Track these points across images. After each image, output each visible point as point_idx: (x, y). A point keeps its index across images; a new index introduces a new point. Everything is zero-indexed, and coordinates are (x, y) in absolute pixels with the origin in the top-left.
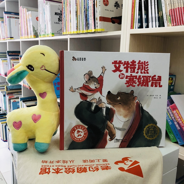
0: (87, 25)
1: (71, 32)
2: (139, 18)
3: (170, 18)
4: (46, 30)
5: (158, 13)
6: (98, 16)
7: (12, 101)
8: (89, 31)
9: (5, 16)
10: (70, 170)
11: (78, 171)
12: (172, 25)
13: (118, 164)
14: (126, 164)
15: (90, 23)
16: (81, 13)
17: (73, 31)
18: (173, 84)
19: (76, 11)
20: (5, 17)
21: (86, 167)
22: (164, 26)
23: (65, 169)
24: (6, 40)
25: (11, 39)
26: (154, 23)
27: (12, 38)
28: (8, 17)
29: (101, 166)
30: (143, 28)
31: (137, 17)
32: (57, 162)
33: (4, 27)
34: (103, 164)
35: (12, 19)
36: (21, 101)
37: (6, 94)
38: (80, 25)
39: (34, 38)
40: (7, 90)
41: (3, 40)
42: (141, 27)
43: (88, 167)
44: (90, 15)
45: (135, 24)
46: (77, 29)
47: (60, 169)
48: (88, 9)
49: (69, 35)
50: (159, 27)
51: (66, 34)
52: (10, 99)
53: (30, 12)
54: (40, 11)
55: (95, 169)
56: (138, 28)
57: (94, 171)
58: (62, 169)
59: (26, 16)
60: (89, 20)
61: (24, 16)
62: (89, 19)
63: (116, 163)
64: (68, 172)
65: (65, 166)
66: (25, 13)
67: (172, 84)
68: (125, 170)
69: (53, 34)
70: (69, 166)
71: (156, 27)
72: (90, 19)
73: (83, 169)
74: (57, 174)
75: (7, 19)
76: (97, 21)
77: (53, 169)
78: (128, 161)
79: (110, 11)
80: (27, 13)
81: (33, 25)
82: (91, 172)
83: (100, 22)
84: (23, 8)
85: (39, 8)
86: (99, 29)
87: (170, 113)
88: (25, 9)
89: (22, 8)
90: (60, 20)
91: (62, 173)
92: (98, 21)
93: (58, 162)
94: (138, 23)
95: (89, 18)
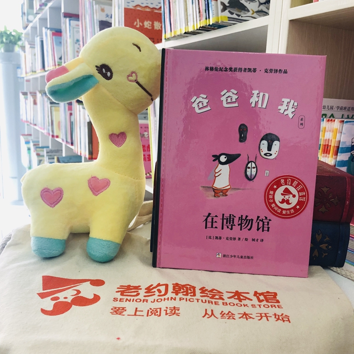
11: (192, 289)
21: (174, 295)
23: (222, 297)
29: (135, 298)
34: (130, 301)
43: (170, 294)
47: (235, 299)
57: (159, 285)
58: (229, 298)
64: (214, 291)
65: (225, 304)
70: (214, 303)
73: (182, 291)
91: (227, 292)
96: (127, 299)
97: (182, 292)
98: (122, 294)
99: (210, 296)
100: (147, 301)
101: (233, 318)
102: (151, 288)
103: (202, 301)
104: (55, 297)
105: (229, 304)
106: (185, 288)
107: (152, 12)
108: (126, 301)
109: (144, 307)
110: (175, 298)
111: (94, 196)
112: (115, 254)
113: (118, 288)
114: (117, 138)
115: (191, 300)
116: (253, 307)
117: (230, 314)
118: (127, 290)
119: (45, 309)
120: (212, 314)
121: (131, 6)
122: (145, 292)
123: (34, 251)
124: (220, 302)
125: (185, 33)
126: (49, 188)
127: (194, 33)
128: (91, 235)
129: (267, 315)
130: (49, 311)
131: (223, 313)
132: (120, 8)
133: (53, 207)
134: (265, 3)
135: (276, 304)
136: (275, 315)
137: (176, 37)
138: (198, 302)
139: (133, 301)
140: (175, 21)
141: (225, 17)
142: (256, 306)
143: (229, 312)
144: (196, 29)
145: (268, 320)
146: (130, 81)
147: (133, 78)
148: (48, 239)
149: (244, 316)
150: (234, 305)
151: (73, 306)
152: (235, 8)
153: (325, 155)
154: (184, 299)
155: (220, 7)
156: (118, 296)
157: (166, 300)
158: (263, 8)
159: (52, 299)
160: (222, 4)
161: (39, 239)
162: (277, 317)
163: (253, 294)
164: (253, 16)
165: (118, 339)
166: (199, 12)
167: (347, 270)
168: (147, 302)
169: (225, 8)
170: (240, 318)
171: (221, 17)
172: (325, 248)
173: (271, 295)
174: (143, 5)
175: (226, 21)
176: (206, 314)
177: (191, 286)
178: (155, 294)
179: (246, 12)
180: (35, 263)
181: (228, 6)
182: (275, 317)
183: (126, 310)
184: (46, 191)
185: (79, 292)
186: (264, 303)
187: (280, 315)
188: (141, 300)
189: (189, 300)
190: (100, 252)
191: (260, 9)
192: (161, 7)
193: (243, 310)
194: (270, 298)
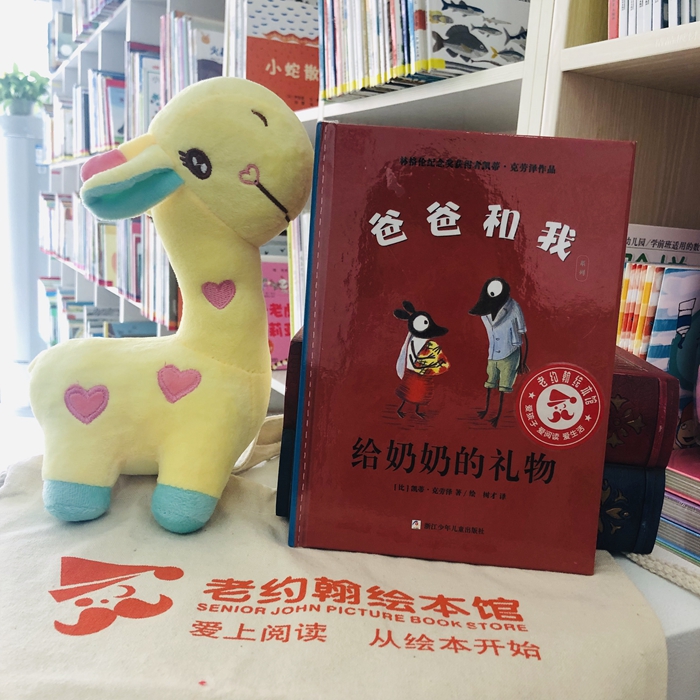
10: (388, 600)
21: (316, 601)
43: (310, 599)
47: (436, 611)
55: (279, 590)
58: (424, 609)
65: (415, 620)
70: (393, 617)
73: (333, 592)
74: (441, 596)
82: (302, 578)
91: (422, 597)
96: (224, 607)
97: (333, 596)
98: (215, 597)
99: (388, 604)
100: (263, 611)
101: (430, 649)
102: (273, 585)
103: (371, 612)
104: (84, 600)
105: (424, 620)
106: (339, 588)
107: (302, 45)
108: (222, 611)
109: (257, 623)
110: (319, 606)
111: (169, 404)
112: (207, 518)
113: (208, 585)
114: (218, 291)
115: (350, 611)
116: (470, 628)
117: (424, 639)
118: (226, 590)
119: (63, 622)
120: (390, 638)
121: (260, 34)
122: (262, 594)
123: (49, 508)
124: (407, 615)
125: (363, 89)
126: (82, 384)
127: (379, 90)
128: (161, 480)
129: (497, 644)
130: (70, 626)
131: (410, 638)
132: (240, 36)
133: (87, 423)
134: (518, 37)
135: (516, 623)
136: (512, 643)
137: (345, 97)
138: (363, 614)
139: (236, 611)
140: (344, 64)
141: (440, 61)
142: (476, 625)
143: (423, 636)
144: (383, 82)
145: (497, 653)
146: (246, 182)
147: (252, 176)
148: (77, 485)
149: (452, 645)
150: (433, 622)
151: (118, 617)
152: (459, 44)
153: (627, 333)
154: (335, 609)
155: (431, 42)
156: (208, 600)
157: (301, 611)
158: (514, 45)
159: (78, 603)
160: (436, 35)
161: (59, 485)
162: (515, 648)
163: (472, 601)
164: (494, 60)
165: (202, 683)
166: (391, 50)
167: (657, 560)
168: (263, 613)
169: (440, 43)
170: (443, 648)
171: (432, 61)
172: (616, 516)
173: (507, 606)
174: (284, 33)
175: (442, 68)
176: (377, 638)
177: (351, 583)
178: (279, 599)
179: (481, 53)
180: (48, 532)
181: (446, 41)
182: (512, 649)
183: (220, 628)
184: (76, 392)
185: (131, 590)
186: (493, 619)
187: (522, 643)
188: (251, 609)
189: (346, 611)
190: (177, 512)
191: (508, 47)
192: (317, 38)
193: (449, 632)
194: (505, 610)
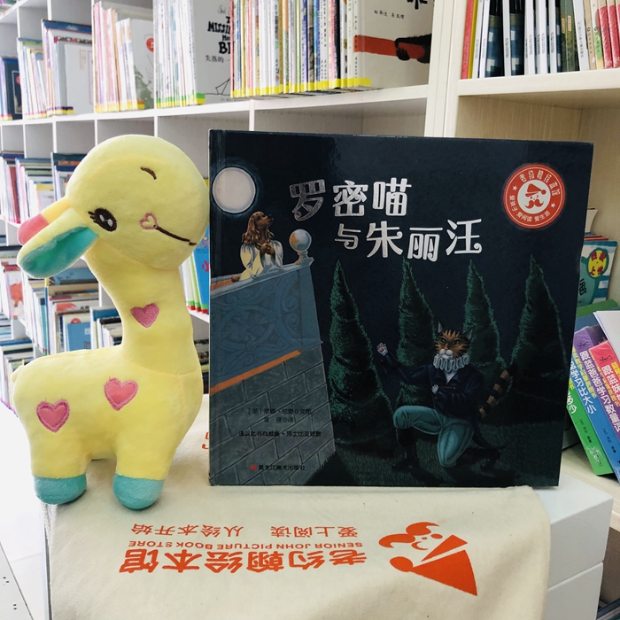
0: (313, 64)
1: (258, 89)
2: (491, 40)
3: (599, 38)
4: (180, 83)
5: (559, 22)
6: (348, 33)
7: (67, 319)
8: (319, 86)
9: (48, 35)
10: (226, 560)
11: (253, 564)
12: (607, 63)
13: (392, 544)
14: (418, 545)
15: (322, 58)
16: (292, 24)
17: (265, 86)
18: (607, 273)
19: (276, 17)
20: (47, 38)
21: (280, 551)
22: (578, 69)
23: (209, 558)
24: (51, 116)
25: (64, 114)
26: (543, 56)
27: (69, 111)
28: (56, 39)
29: (333, 549)
30: (504, 75)
31: (483, 34)
32: (182, 531)
33: (43, 72)
35: (68, 47)
36: (95, 320)
37: (49, 297)
38: (287, 64)
39: (140, 109)
40: (51, 284)
41: (40, 115)
42: (498, 71)
43: (286, 552)
44: (322, 31)
45: (476, 61)
46: (279, 78)
47: (191, 555)
48: (315, 9)
49: (252, 101)
50: (558, 71)
51: (243, 96)
52: (60, 312)
53: (126, 22)
54: (160, 17)
55: (311, 561)
56: (486, 76)
57: (305, 567)
58: (199, 556)
59: (115, 35)
60: (318, 48)
61: (107, 37)
62: (318, 43)
63: (386, 542)
64: (217, 567)
66: (111, 27)
67: (603, 272)
68: (414, 566)
69: (200, 96)
71: (549, 72)
72: (324, 43)
74: (181, 571)
75: (53, 46)
76: (346, 52)
77: (168, 555)
78: (428, 536)
79: (393, 15)
80: (118, 24)
81: (135, 67)
82: (294, 568)
83: (358, 54)
84: (105, 9)
85: (154, 7)
86: (351, 78)
87: (593, 372)
88: (109, 10)
89: (101, 9)
90: (224, 47)
91: (197, 568)
92: (349, 51)
93: (187, 531)
94: (487, 58)
95: (321, 40)
97: (268, 556)
102: (316, 564)
103: (241, 547)
105: (203, 546)
108: (344, 544)
110: (278, 548)
113: (365, 558)
118: (350, 557)
122: (322, 557)
124: (214, 550)
138: (247, 545)
139: (335, 545)
154: (266, 547)
157: (289, 545)
177: (255, 570)
178: (308, 555)
183: (339, 533)
188: (325, 546)
